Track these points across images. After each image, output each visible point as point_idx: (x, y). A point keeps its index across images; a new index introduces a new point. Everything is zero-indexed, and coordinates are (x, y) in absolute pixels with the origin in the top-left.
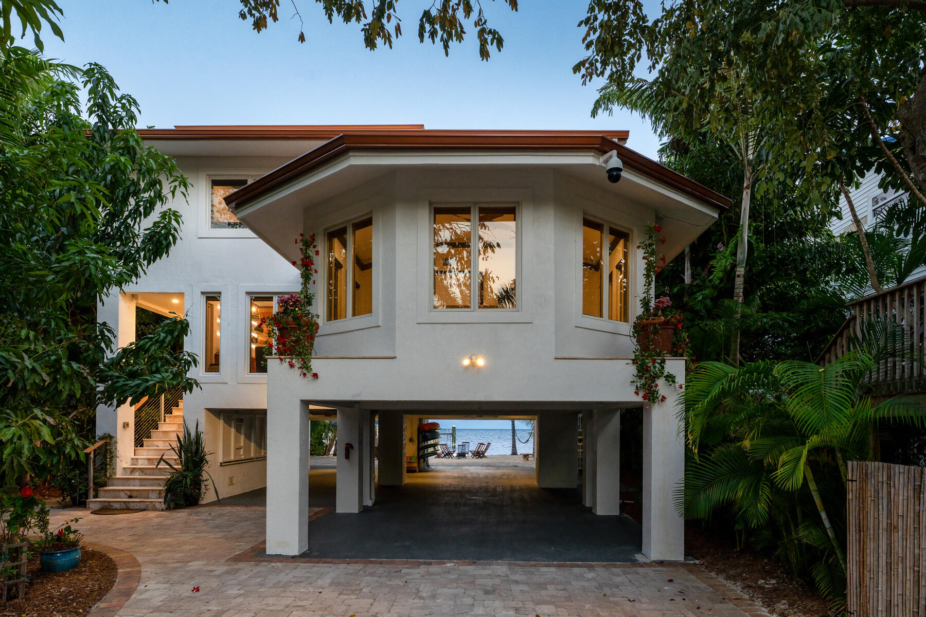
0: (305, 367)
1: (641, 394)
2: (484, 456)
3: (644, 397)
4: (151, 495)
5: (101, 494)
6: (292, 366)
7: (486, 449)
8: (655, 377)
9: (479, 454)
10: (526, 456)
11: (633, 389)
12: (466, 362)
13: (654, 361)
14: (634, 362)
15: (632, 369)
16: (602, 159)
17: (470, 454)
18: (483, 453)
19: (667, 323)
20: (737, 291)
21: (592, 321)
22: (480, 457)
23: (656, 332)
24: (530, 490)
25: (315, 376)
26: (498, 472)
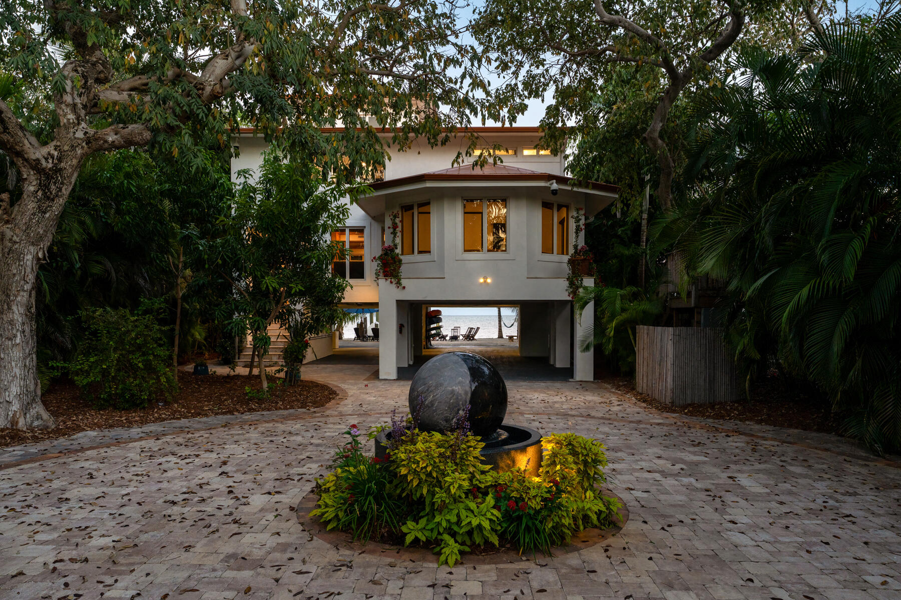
0: (399, 283)
1: (571, 296)
2: (473, 339)
3: (572, 298)
4: (273, 357)
5: (242, 357)
6: (391, 282)
7: (476, 333)
8: (577, 288)
9: (469, 337)
10: (511, 338)
11: (567, 294)
12: (482, 280)
13: (577, 280)
14: (568, 279)
15: (567, 283)
16: (549, 183)
17: (461, 337)
18: (473, 337)
19: (585, 259)
20: (643, 228)
21: (547, 257)
22: (470, 340)
23: (579, 264)
24: (515, 358)
25: (404, 288)
26: (489, 349)
